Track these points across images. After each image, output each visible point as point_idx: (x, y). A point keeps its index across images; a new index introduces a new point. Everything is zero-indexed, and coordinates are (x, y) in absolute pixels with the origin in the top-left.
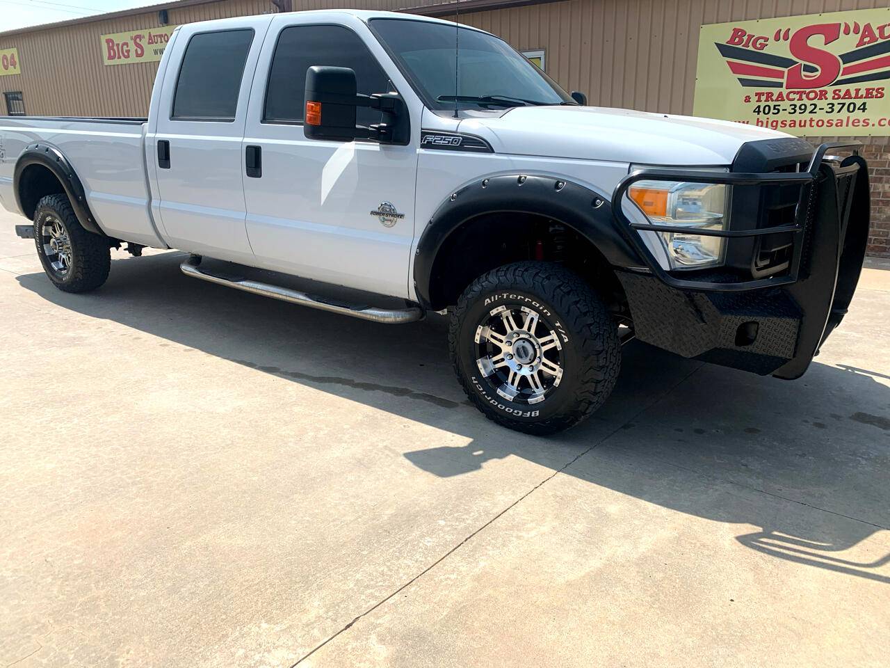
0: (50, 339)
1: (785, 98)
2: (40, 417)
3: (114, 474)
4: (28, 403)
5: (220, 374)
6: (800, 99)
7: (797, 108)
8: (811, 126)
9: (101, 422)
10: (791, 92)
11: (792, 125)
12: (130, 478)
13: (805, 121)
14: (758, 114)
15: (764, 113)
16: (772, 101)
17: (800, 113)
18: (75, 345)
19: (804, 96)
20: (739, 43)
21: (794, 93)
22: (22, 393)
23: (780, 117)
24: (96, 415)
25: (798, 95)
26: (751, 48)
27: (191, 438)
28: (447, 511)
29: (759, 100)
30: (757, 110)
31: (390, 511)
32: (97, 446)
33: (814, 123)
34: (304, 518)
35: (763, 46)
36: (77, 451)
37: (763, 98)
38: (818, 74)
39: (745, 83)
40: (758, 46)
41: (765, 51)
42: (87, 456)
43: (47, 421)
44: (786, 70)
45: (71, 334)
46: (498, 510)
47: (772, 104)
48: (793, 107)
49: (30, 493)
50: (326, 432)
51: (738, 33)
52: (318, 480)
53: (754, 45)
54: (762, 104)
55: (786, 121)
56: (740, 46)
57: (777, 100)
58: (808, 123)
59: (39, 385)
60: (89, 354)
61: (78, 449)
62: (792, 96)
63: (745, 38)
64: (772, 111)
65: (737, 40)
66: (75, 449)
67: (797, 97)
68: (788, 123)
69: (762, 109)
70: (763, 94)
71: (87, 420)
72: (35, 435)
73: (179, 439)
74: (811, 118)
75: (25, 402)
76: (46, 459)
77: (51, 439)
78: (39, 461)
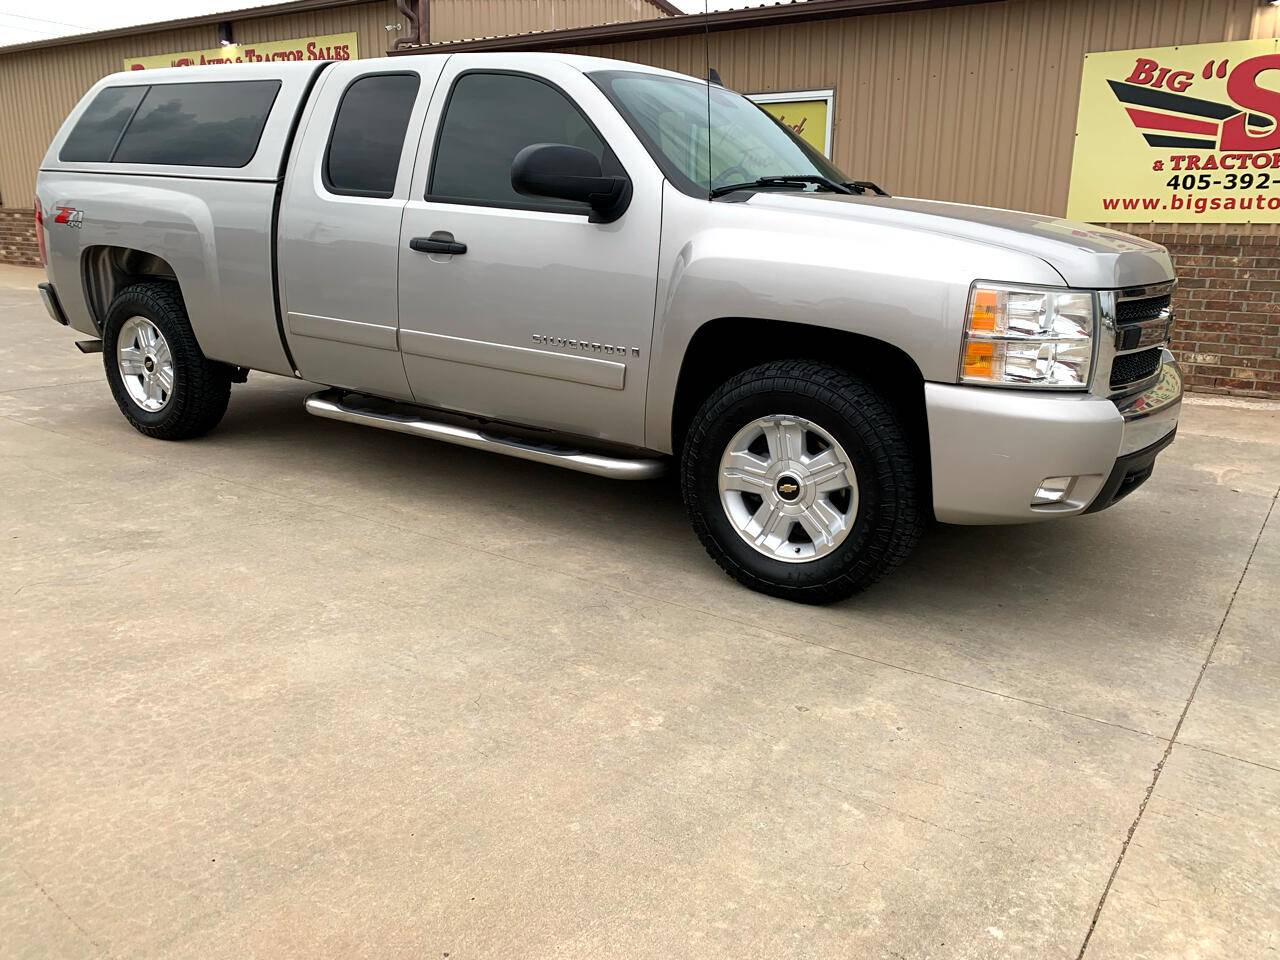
0: (95, 535)
1: (1218, 164)
2: (113, 691)
3: (292, 820)
4: (85, 663)
5: (422, 602)
6: (1243, 166)
7: (1238, 181)
8: (1259, 207)
9: (231, 700)
10: (1229, 156)
11: (1229, 206)
12: (327, 828)
13: (1250, 200)
14: (1175, 188)
15: (1185, 187)
16: (1198, 168)
17: (1242, 188)
18: (143, 547)
19: (1249, 162)
20: (1146, 81)
21: (1233, 157)
22: (67, 640)
23: (1209, 194)
24: (219, 686)
25: (1240, 161)
26: (1165, 89)
27: (415, 735)
28: (989, 902)
29: (1177, 168)
30: (1173, 182)
31: (876, 905)
32: (240, 755)
33: (1264, 204)
34: (717, 925)
35: (1184, 86)
36: (204, 766)
37: (1184, 164)
38: (1272, 128)
39: (1154, 141)
40: (1177, 85)
41: (1188, 93)
42: (225, 777)
43: (129, 700)
44: (1220, 123)
45: (129, 526)
46: (1086, 898)
47: (1197, 174)
48: (1231, 178)
49: (132, 868)
50: (661, 720)
51: (1143, 65)
52: (699, 830)
53: (1170, 84)
54: (1182, 174)
55: (1219, 200)
56: (1148, 86)
57: (1205, 168)
58: (1255, 203)
59: (96, 624)
60: (172, 563)
61: (204, 761)
62: (1229, 162)
63: (1156, 74)
64: (1197, 183)
65: (1143, 76)
66: (199, 762)
67: (1238, 163)
68: (1222, 203)
69: (1180, 181)
70: (1183, 158)
71: (204, 698)
72: (111, 731)
73: (392, 737)
74: (1260, 196)
75: (79, 658)
76: (148, 785)
77: (145, 741)
78: (134, 791)
